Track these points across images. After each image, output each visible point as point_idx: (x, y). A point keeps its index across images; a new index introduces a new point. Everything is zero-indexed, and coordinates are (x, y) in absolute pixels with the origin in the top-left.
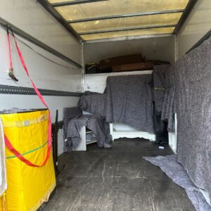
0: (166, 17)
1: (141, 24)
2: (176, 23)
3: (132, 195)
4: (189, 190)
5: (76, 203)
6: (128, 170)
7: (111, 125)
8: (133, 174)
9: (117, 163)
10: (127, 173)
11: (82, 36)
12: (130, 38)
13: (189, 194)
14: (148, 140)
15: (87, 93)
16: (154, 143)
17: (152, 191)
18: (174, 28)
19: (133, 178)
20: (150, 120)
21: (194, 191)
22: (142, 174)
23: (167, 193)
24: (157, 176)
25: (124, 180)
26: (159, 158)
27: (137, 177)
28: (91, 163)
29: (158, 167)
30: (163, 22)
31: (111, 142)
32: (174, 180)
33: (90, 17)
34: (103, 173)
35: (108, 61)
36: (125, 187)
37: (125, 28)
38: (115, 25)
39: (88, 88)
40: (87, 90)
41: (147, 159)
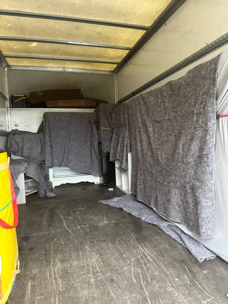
0: (112, 53)
1: (85, 55)
2: (119, 61)
3: (113, 241)
4: (164, 225)
5: (55, 265)
6: (92, 217)
7: (51, 171)
8: (100, 220)
9: (74, 212)
10: (93, 220)
11: (7, 59)
12: (67, 70)
13: (164, 230)
14: (94, 183)
15: (15, 132)
16: (101, 185)
17: (130, 234)
18: (115, 66)
19: (101, 224)
20: (96, 162)
21: (169, 226)
22: (109, 218)
23: (145, 233)
24: (124, 217)
25: (95, 228)
26: (115, 199)
27: (106, 222)
28: (42, 216)
29: (121, 209)
30: (107, 58)
31: (52, 190)
32: (142, 219)
33: (27, 37)
34: (65, 225)
35: (41, 94)
36: (99, 235)
37: (66, 57)
38: (54, 52)
39: (16, 125)
40: (14, 128)
41: (104, 202)
